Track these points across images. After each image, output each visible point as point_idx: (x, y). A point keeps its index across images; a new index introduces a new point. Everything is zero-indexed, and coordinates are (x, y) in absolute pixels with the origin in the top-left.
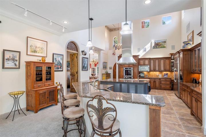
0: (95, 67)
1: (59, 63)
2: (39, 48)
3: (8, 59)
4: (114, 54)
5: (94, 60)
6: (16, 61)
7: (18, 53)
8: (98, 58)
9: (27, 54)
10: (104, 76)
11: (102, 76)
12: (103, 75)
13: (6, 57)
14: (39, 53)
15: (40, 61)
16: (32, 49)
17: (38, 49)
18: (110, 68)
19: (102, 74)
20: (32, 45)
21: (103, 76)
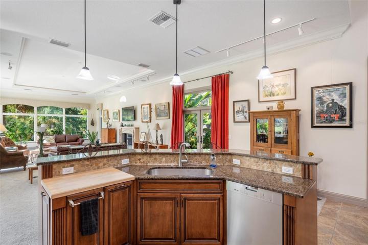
1: (332, 107)
2: (277, 86)
3: (238, 112)
6: (246, 112)
7: (247, 102)
9: (259, 102)
13: (236, 110)
14: (278, 95)
15: (268, 109)
16: (266, 92)
17: (276, 90)
20: (266, 86)
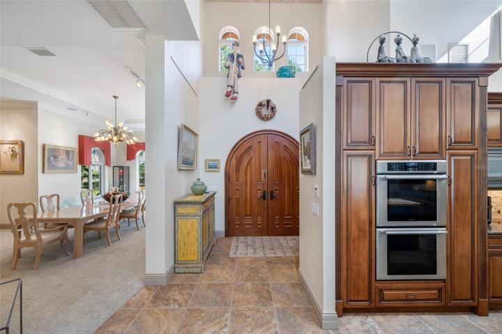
0: (128, 163)
5: (121, 124)
8: (142, 126)
10: (188, 215)
11: (175, 216)
12: (181, 210)
18: (212, 167)
19: (176, 204)
21: (183, 216)
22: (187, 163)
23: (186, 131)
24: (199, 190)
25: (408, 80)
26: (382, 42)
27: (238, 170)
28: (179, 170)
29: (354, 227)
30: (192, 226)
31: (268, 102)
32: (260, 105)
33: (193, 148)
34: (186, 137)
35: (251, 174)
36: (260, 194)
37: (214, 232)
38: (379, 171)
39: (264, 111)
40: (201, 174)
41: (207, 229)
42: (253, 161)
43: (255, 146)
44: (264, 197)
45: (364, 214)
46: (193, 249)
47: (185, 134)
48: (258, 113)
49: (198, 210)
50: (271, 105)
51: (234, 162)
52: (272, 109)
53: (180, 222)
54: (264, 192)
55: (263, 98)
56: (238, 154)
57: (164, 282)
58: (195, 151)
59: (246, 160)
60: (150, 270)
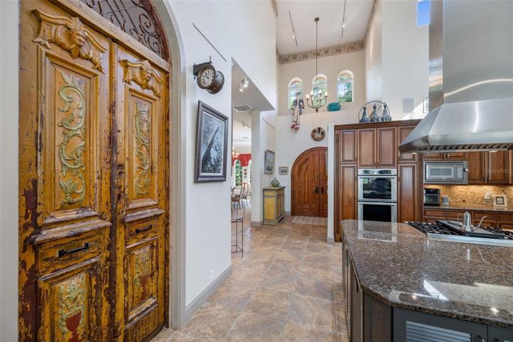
4: (295, 127)
10: (270, 196)
11: (264, 196)
12: (267, 193)
18: (283, 171)
19: (264, 190)
21: (267, 196)
22: (269, 169)
23: (269, 153)
24: (275, 184)
25: (375, 129)
26: (365, 109)
27: (299, 173)
28: (266, 173)
29: (346, 200)
30: (272, 202)
31: (319, 129)
32: (314, 131)
33: (272, 160)
34: (269, 155)
35: (308, 176)
36: (314, 189)
37: (284, 211)
38: (359, 174)
39: (317, 135)
40: (277, 175)
41: (280, 206)
42: (310, 167)
43: (311, 158)
44: (317, 191)
45: (351, 194)
46: (272, 214)
47: (269, 154)
48: (313, 136)
49: (274, 194)
50: (321, 131)
51: (297, 168)
52: (322, 133)
53: (266, 199)
54: (317, 188)
55: (316, 127)
56: (299, 163)
57: (259, 225)
58: (273, 163)
59: (305, 167)
60: (253, 220)
